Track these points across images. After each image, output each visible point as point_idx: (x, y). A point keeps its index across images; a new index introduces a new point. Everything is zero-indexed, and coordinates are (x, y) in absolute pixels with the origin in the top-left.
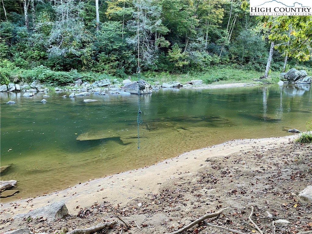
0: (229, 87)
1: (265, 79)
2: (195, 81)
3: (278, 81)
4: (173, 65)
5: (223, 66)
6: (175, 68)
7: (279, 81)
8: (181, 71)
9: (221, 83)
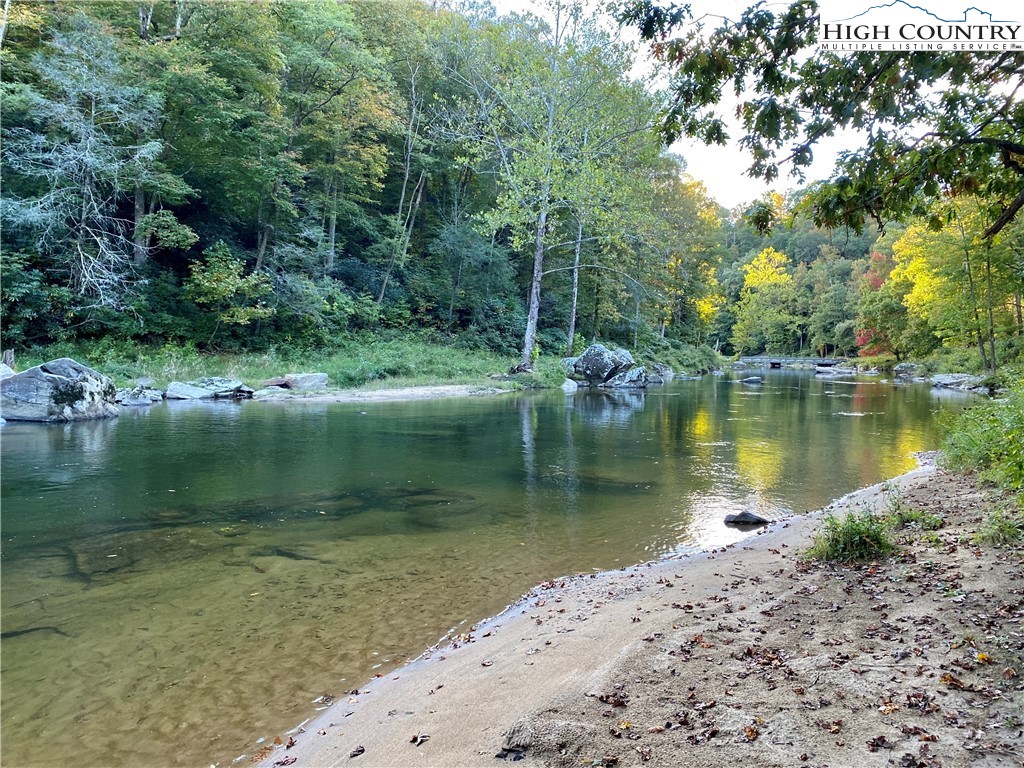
0: (423, 396)
1: (524, 374)
2: (300, 376)
3: (563, 381)
4: (209, 320)
5: (393, 332)
6: (219, 330)
7: (565, 380)
8: (244, 345)
9: (393, 386)
